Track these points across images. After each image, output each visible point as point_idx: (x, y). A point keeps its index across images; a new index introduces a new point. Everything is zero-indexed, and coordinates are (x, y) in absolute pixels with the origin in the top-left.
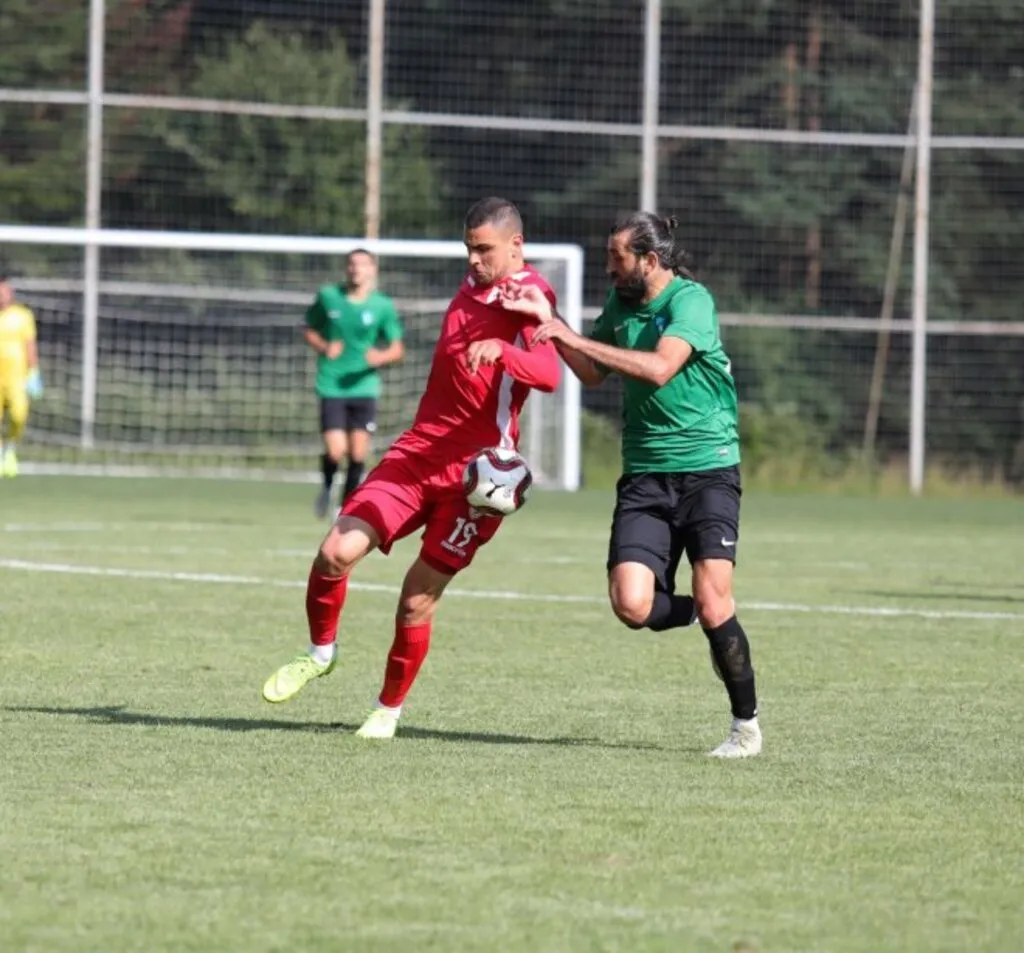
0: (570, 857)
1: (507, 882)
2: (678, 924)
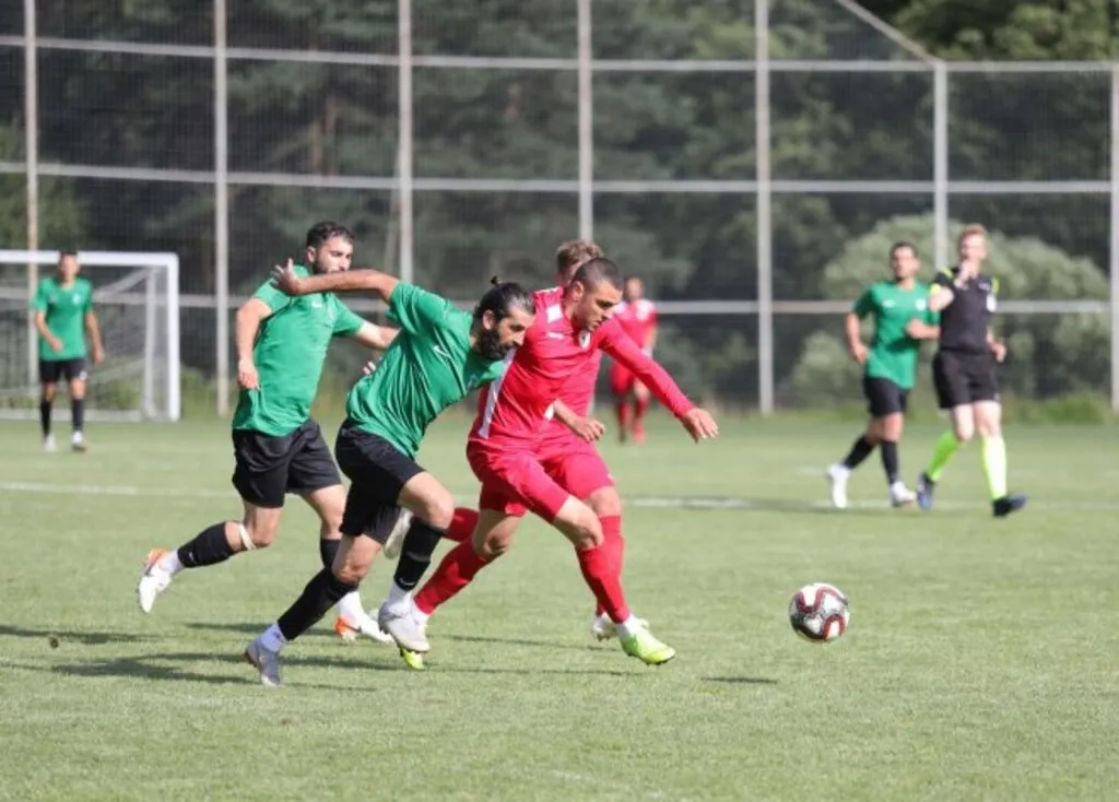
2: (244, 708)
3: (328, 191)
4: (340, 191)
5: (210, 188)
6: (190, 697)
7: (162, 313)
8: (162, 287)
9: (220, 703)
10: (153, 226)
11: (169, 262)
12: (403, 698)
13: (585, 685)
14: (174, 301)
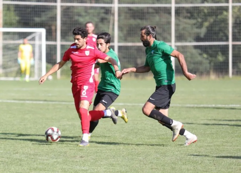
0: (69, 157)
1: (58, 163)
2: (95, 170)
3: (92, 8)
4: (95, 8)
5: (55, 7)
6: (78, 167)
7: (40, 46)
8: (40, 39)
9: (88, 168)
10: (37, 20)
11: (43, 31)
12: (144, 167)
13: (200, 164)
14: (44, 43)
